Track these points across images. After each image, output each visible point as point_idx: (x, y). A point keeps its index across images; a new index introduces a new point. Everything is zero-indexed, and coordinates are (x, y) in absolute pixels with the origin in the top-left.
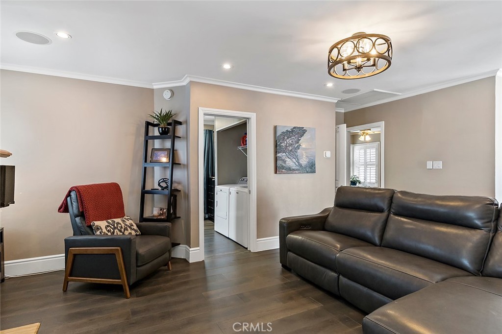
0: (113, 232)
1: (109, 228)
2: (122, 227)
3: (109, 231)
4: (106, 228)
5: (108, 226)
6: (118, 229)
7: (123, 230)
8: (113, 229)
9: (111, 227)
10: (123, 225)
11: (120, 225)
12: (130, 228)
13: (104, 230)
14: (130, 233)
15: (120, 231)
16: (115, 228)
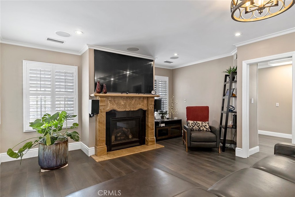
0: (194, 126)
1: (192, 124)
2: (200, 125)
3: (192, 125)
4: (191, 124)
5: (192, 123)
6: (197, 126)
7: (200, 127)
8: (194, 125)
9: (194, 124)
10: (201, 125)
11: (199, 124)
12: (204, 126)
13: (190, 125)
14: (203, 129)
15: (198, 127)
16: (196, 125)
